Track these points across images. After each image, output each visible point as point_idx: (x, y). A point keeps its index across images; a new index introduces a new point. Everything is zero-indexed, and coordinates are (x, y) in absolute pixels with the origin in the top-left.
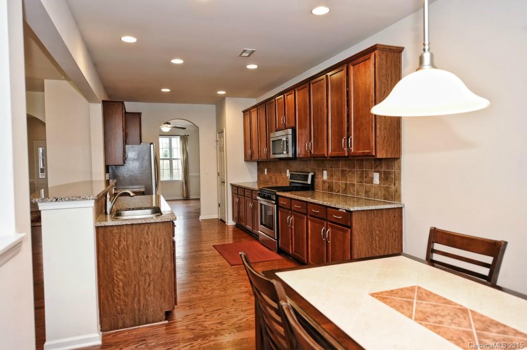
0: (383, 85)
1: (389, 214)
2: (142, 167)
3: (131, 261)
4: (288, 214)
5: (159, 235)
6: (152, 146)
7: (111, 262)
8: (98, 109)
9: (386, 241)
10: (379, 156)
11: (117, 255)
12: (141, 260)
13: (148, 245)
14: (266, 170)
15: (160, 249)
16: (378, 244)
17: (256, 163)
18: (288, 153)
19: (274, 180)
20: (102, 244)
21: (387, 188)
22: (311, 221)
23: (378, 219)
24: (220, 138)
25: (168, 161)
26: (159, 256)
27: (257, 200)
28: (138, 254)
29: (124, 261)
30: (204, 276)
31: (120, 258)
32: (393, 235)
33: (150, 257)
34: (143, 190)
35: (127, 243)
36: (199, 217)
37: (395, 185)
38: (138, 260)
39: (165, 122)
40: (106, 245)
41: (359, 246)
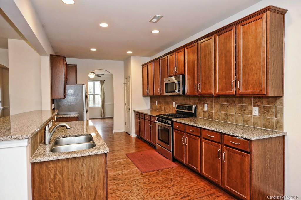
0: (272, 38)
1: (276, 141)
2: (77, 100)
3: (67, 193)
4: (182, 135)
5: (93, 166)
6: (84, 86)
7: (46, 196)
8: (47, 60)
9: (274, 163)
10: (270, 95)
11: (53, 189)
12: (76, 191)
13: (83, 176)
14: (157, 102)
15: (94, 179)
16: (269, 165)
17: (150, 98)
18: (179, 91)
19: (163, 109)
20: (37, 179)
21: (268, 119)
22: (205, 142)
23: (269, 145)
24: (127, 82)
25: (93, 95)
26: (92, 186)
27: (156, 123)
28: (73, 186)
29: (59, 193)
30: (125, 185)
31: (56, 191)
32: (278, 157)
33: (84, 187)
34: (77, 115)
35: (62, 176)
36: (113, 131)
37: (276, 117)
38: (73, 191)
39: (91, 72)
40: (41, 179)
41: (257, 168)
